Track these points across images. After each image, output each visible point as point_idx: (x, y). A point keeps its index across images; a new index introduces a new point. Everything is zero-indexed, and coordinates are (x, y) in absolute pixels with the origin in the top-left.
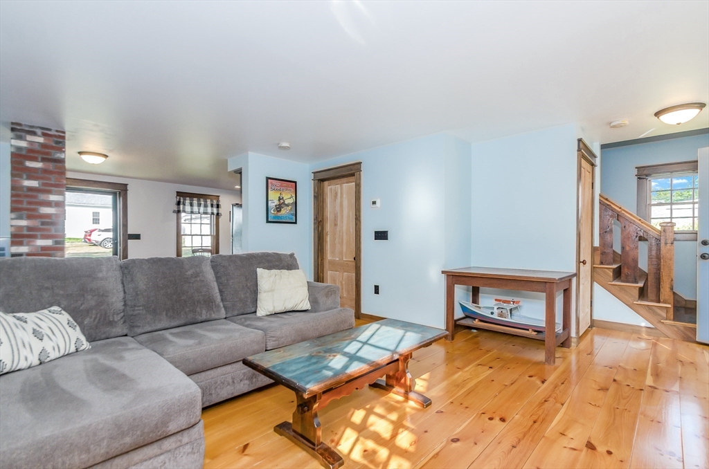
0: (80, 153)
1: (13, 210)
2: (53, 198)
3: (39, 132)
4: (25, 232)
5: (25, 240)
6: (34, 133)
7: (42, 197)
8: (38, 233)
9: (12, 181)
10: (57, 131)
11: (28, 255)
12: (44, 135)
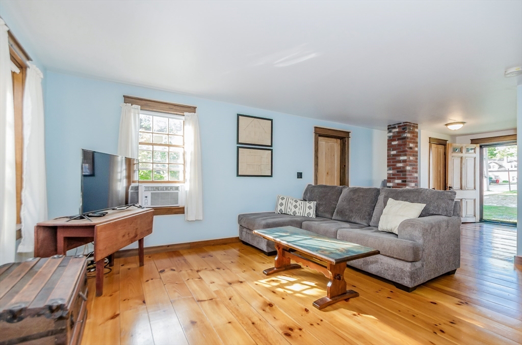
0: (446, 125)
1: (388, 166)
2: (402, 158)
3: (397, 126)
4: (392, 177)
5: (392, 180)
6: (395, 128)
7: (398, 158)
8: (396, 177)
9: (388, 153)
10: (403, 123)
11: (393, 187)
12: (399, 127)
